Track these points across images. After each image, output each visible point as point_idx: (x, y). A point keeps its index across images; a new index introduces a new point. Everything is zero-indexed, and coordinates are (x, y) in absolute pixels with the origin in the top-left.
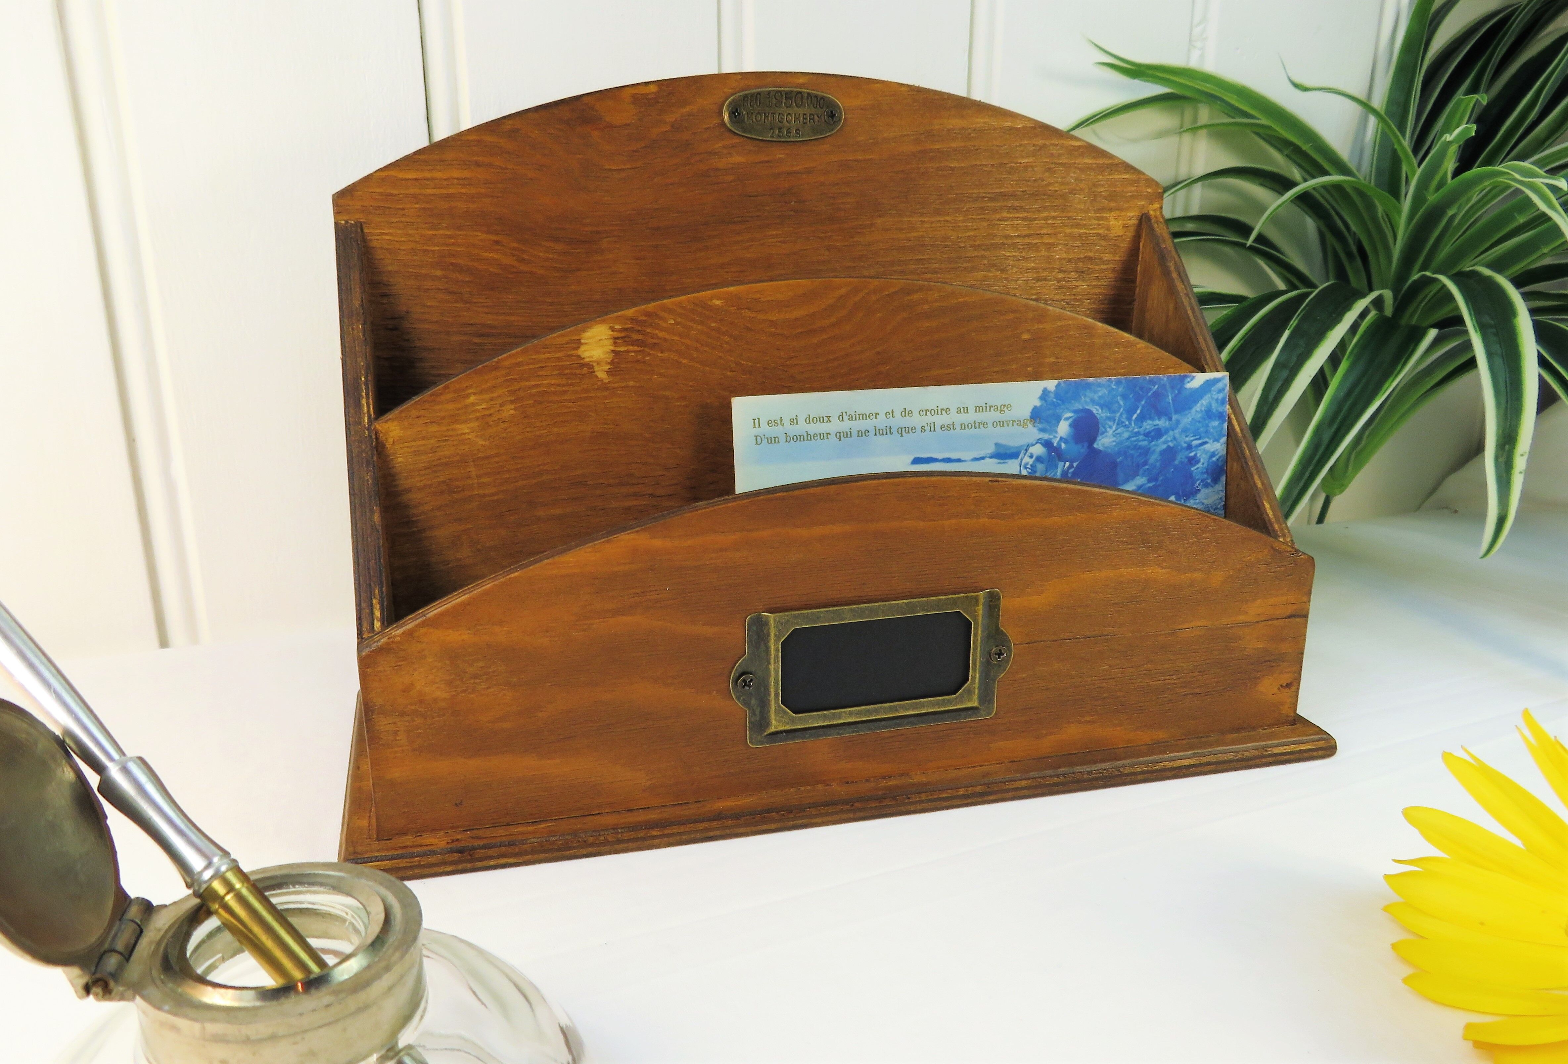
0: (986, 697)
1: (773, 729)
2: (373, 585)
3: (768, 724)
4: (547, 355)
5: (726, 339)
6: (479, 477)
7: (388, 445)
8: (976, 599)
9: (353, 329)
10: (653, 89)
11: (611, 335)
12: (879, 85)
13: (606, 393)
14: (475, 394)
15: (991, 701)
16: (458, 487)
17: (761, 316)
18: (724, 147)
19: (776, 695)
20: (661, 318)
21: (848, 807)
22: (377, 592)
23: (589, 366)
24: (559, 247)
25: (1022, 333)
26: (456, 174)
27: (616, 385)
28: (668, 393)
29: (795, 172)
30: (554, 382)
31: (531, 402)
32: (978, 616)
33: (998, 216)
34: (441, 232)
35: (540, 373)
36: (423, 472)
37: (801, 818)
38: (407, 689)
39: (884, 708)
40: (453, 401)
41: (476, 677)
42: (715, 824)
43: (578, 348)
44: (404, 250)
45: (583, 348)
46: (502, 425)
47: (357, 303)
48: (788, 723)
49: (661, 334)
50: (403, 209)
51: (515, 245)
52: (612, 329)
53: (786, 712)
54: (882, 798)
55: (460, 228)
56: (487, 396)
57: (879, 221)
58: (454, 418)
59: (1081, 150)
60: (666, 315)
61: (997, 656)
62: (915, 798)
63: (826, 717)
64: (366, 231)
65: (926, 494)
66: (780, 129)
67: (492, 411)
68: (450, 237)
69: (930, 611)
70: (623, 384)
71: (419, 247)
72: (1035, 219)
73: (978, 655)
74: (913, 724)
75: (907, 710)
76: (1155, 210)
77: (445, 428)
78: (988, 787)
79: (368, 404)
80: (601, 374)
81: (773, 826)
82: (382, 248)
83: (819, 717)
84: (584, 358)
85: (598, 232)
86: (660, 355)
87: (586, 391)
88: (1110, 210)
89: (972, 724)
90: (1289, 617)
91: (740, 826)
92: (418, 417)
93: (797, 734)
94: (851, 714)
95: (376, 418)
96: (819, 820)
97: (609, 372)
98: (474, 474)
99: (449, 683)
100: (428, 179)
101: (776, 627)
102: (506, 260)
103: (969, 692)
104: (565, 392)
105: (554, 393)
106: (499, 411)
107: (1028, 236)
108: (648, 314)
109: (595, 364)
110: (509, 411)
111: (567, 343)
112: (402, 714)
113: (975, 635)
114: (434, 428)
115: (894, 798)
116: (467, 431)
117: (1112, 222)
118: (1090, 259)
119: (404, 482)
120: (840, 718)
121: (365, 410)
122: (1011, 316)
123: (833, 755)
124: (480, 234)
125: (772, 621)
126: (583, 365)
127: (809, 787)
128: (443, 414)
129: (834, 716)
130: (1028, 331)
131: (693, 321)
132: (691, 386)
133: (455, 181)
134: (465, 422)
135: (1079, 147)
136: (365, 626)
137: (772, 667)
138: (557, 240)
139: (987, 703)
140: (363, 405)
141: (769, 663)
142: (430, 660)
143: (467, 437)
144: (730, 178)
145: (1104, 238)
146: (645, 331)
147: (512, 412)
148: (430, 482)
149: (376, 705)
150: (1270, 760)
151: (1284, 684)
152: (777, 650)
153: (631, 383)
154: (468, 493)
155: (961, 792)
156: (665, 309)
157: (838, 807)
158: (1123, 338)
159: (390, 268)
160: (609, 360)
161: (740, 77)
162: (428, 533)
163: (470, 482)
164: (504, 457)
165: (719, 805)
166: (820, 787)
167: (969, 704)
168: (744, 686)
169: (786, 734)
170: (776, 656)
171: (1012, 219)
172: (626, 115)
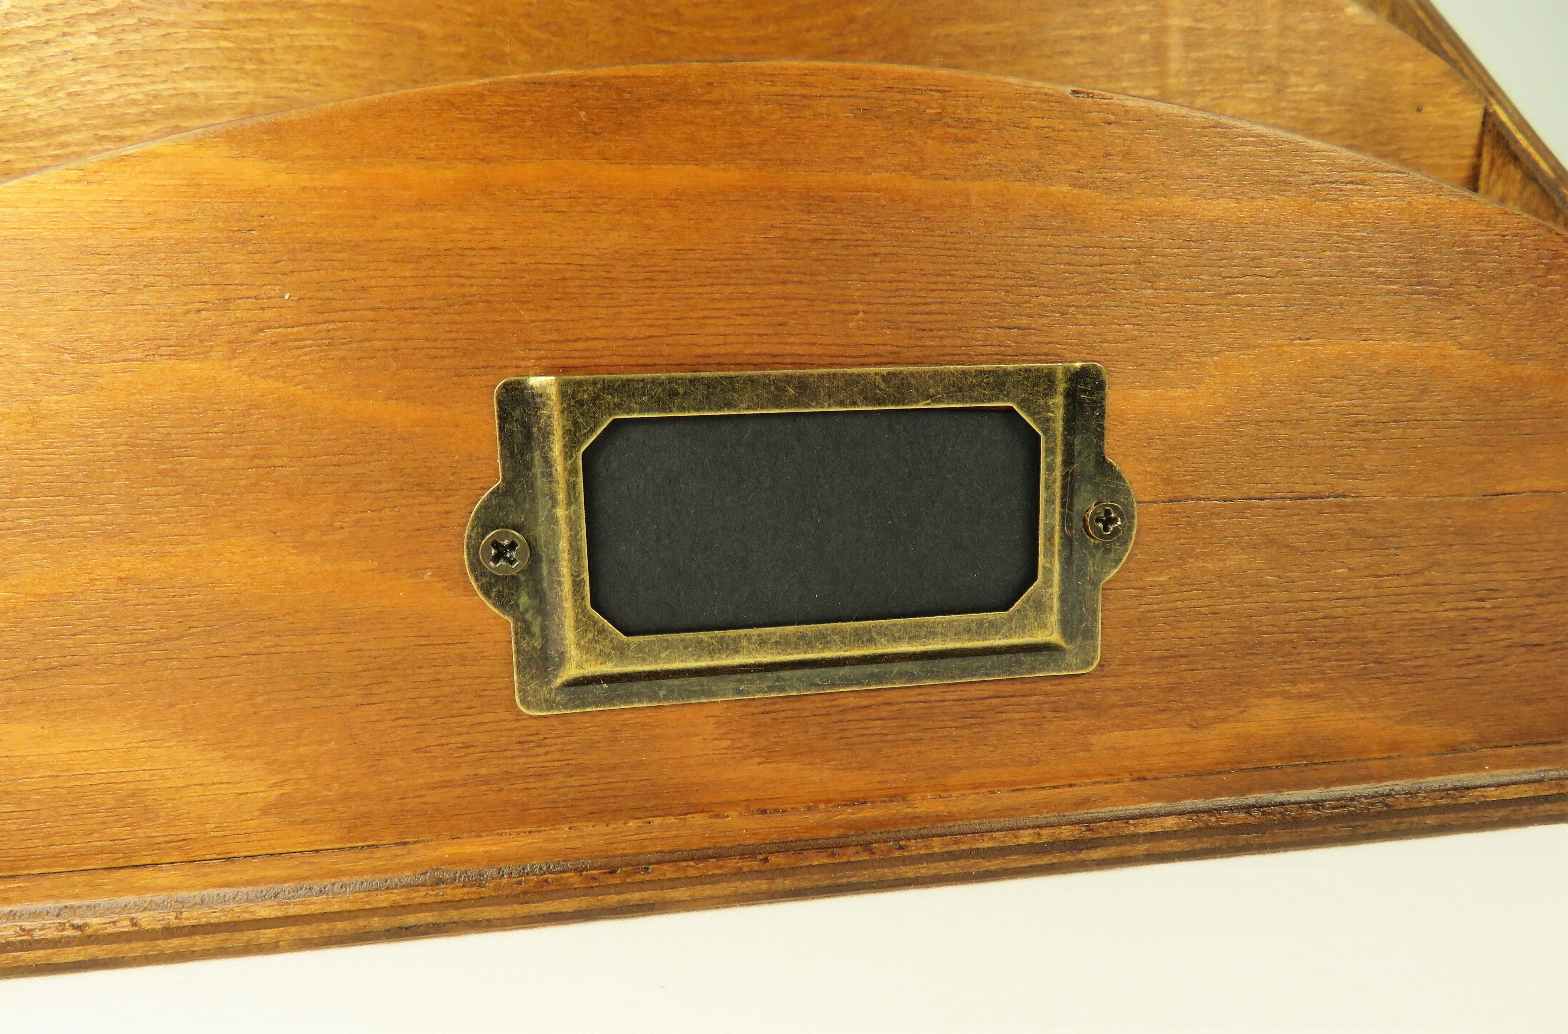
0: (1073, 619)
1: (571, 672)
3: (561, 659)
8: (1049, 379)
15: (1089, 634)
19: (577, 584)
21: (755, 864)
32: (1054, 419)
37: (640, 886)
39: (842, 633)
46: (73, 67)
48: (608, 657)
53: (602, 631)
61: (1100, 525)
62: (916, 848)
63: (702, 649)
69: (940, 400)
74: (912, 677)
75: (896, 640)
78: (1090, 830)
81: (568, 905)
89: (1048, 687)
91: (482, 901)
93: (636, 686)
94: (763, 642)
96: (681, 894)
101: (567, 410)
103: (1039, 606)
113: (1050, 470)
115: (867, 846)
120: (736, 651)
123: (726, 743)
125: (553, 399)
127: (671, 820)
129: (723, 647)
137: (561, 512)
139: (1080, 638)
141: (555, 503)
152: (572, 472)
155: (1026, 837)
157: (732, 864)
164: (82, 136)
165: (448, 850)
166: (698, 820)
167: (1040, 637)
168: (496, 559)
169: (605, 685)
170: (571, 487)
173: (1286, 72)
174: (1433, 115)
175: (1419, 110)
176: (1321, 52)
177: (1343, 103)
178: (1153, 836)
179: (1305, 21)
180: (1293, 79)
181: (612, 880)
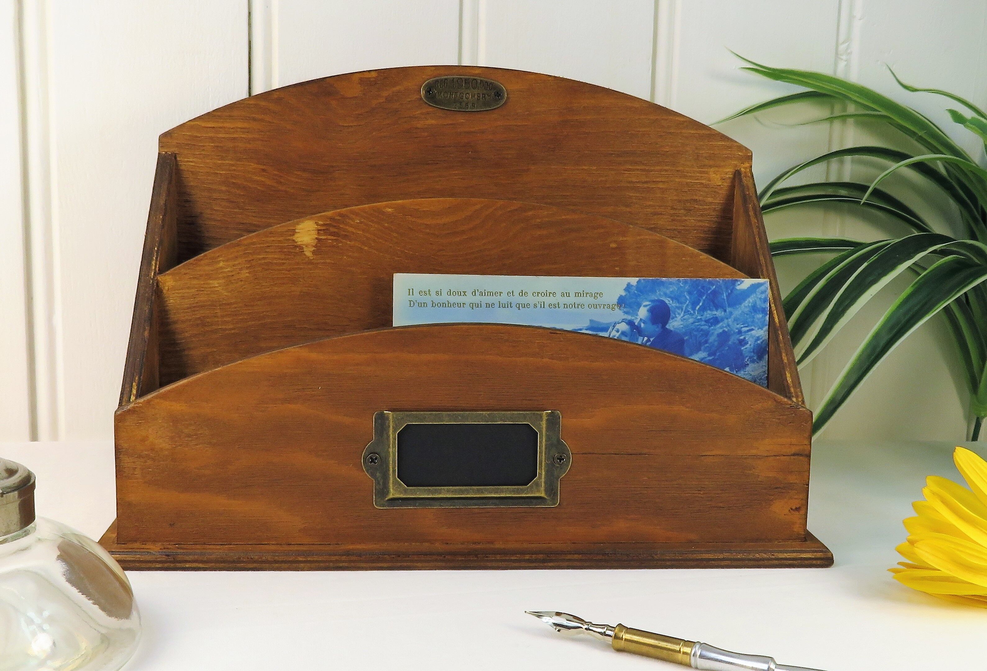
1: (391, 496)
2: (135, 374)
3: (388, 492)
4: (273, 239)
5: (395, 234)
6: (222, 316)
7: (164, 291)
8: (541, 416)
9: (156, 218)
10: (374, 75)
11: (316, 228)
12: (533, 76)
13: (310, 266)
14: (223, 261)
15: (555, 494)
16: (208, 322)
17: (419, 221)
18: (422, 114)
19: (394, 471)
20: (351, 219)
21: (441, 558)
22: (137, 378)
23: (300, 247)
24: (305, 175)
25: (611, 242)
26: (240, 125)
27: (319, 261)
28: (354, 269)
29: (472, 132)
30: (276, 256)
31: (259, 269)
32: (542, 428)
33: (622, 168)
34: (227, 162)
35: (268, 250)
36: (186, 310)
38: (144, 440)
39: (473, 490)
40: (208, 265)
41: (189, 436)
42: (344, 558)
43: (293, 235)
44: (202, 172)
45: (297, 235)
46: (240, 283)
47: (162, 202)
48: (401, 493)
49: (351, 229)
50: (204, 146)
51: (276, 173)
52: (317, 224)
53: (400, 484)
54: (468, 554)
55: (239, 160)
56: (231, 263)
57: (533, 167)
58: (209, 276)
59: (685, 124)
60: (354, 217)
61: (559, 460)
62: (492, 557)
63: (430, 492)
64: (178, 159)
65: (502, 338)
66: (461, 103)
67: (234, 273)
68: (233, 165)
69: (506, 421)
70: (322, 261)
71: (212, 171)
72: (652, 171)
73: (543, 457)
74: (496, 505)
75: (491, 493)
76: (745, 168)
77: (202, 282)
78: (548, 556)
79: (156, 264)
80: (308, 253)
81: (385, 565)
82: (188, 171)
83: (425, 490)
84: (297, 242)
85: (332, 167)
86: (349, 243)
87: (298, 264)
88: (711, 166)
89: (541, 510)
90: (794, 455)
91: (361, 561)
92: (185, 274)
93: (409, 502)
94: (448, 491)
95: (158, 274)
96: (419, 564)
97: (314, 252)
98: (219, 314)
99: (172, 438)
100: (221, 128)
101: (394, 422)
102: (268, 182)
103: (538, 485)
104: (284, 264)
105: (276, 264)
106: (238, 273)
107: (646, 182)
108: (342, 215)
109: (304, 246)
110: (245, 274)
111: (286, 231)
112: (140, 456)
113: (541, 442)
114: (195, 282)
115: (476, 556)
116: (217, 285)
117: (712, 175)
118: (695, 200)
119: (173, 317)
120: (440, 493)
121: (153, 268)
122: (602, 231)
123: (436, 521)
124: (252, 164)
125: (391, 417)
126: (296, 247)
127: (418, 543)
128: (201, 273)
129: (436, 492)
130: (615, 242)
131: (372, 221)
132: (369, 265)
133: (239, 130)
134: (215, 279)
135: (684, 122)
136: (125, 398)
137: (391, 450)
138: (304, 170)
139: (552, 495)
140: (153, 264)
141: (389, 447)
142: (160, 421)
143: (217, 289)
144: (426, 134)
145: (706, 186)
146: (339, 226)
147: (247, 275)
148: (190, 318)
149: (123, 449)
150: (776, 562)
151: (794, 508)
152: (395, 439)
153: (328, 261)
154: (215, 327)
156: (354, 212)
157: (435, 557)
158: (688, 250)
159: (192, 184)
160: (314, 244)
161: (434, 68)
162: (186, 353)
163: (216, 319)
164: (240, 305)
165: (351, 547)
166: (426, 544)
167: (537, 495)
168: (371, 462)
169: (400, 501)
170: (394, 443)
171: (634, 170)
172: (355, 91)
178: (569, 560)
181: (399, 559)
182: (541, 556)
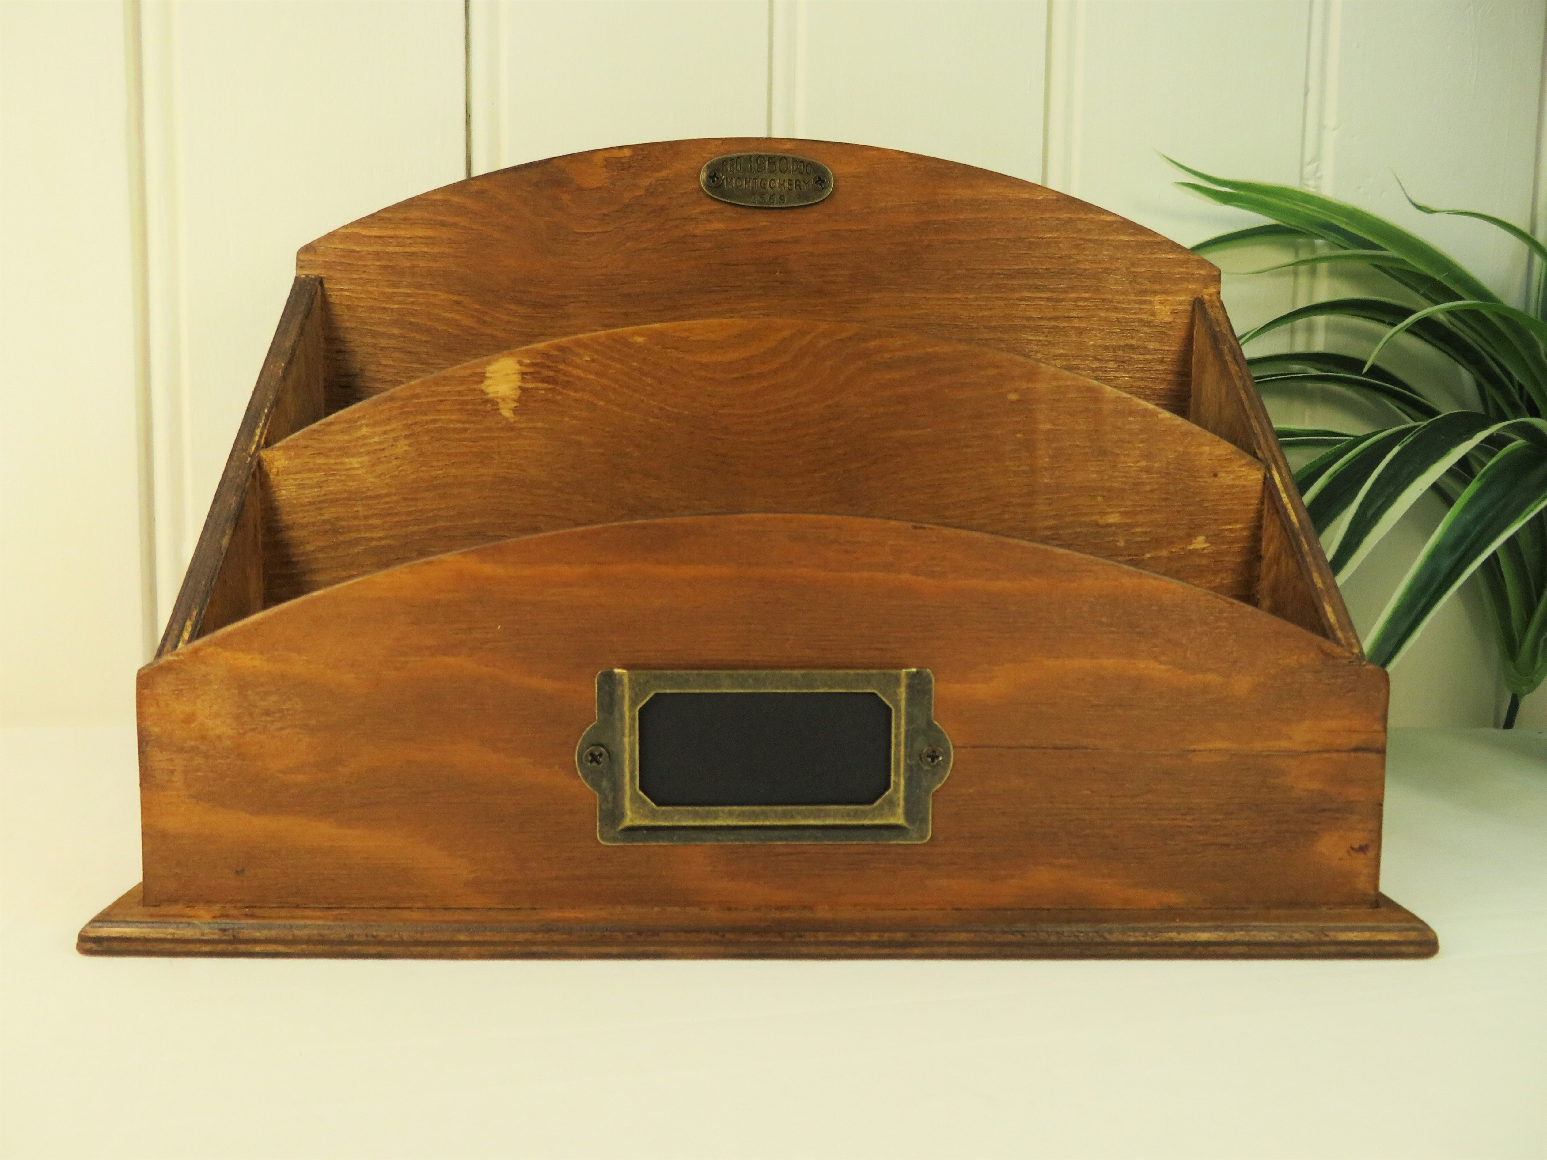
0: (914, 811)
1: (627, 823)
2: (193, 607)
3: (622, 816)
4: (447, 388)
5: (649, 380)
6: (366, 518)
7: (272, 477)
8: (897, 679)
9: (274, 366)
10: (627, 153)
11: (518, 370)
12: (874, 152)
13: (511, 434)
14: (367, 425)
15: (924, 821)
16: (343, 527)
17: (688, 357)
18: (702, 213)
19: (632, 778)
20: (577, 354)
21: (717, 938)
22: (195, 613)
23: (493, 402)
24: (522, 310)
25: (1009, 392)
26: (421, 232)
27: (523, 425)
28: (581, 438)
29: (780, 241)
30: (453, 417)
31: (426, 438)
32: (900, 700)
34: (401, 290)
35: (440, 407)
36: (307, 508)
37: (654, 943)
38: (187, 720)
39: (776, 812)
40: (342, 432)
41: (267, 713)
42: (540, 937)
43: (482, 382)
44: (363, 307)
45: (487, 382)
46: (395, 463)
47: (288, 344)
48: (646, 817)
49: (575, 372)
50: (365, 266)
51: (477, 307)
52: (520, 363)
53: (644, 802)
54: (766, 931)
55: (420, 286)
56: (379, 429)
57: (876, 296)
58: (344, 451)
59: (1115, 226)
60: (581, 351)
61: (930, 760)
62: (809, 937)
63: (697, 815)
64: (326, 286)
66: (762, 195)
67: (385, 445)
68: (410, 295)
69: (834, 688)
70: (530, 425)
71: (377, 304)
72: (1062, 300)
73: (902, 753)
74: (816, 839)
75: (806, 817)
76: (1211, 295)
77: (332, 461)
78: (913, 936)
79: (262, 434)
80: (506, 412)
81: (615, 950)
82: (341, 304)
83: (689, 813)
84: (488, 394)
85: (565, 297)
86: (572, 394)
87: (490, 429)
88: (1155, 293)
89: (900, 850)
90: (1356, 750)
91: (570, 943)
92: (304, 448)
93: (661, 833)
94: (731, 814)
95: (263, 448)
96: (676, 950)
97: (515, 411)
98: (361, 514)
99: (238, 718)
100: (391, 237)
101: (632, 688)
102: (467, 322)
103: (892, 803)
104: (466, 430)
105: (455, 430)
106: (392, 446)
108: (561, 349)
109: (499, 401)
110: (403, 446)
111: (471, 376)
112: (181, 750)
113: (898, 727)
114: (321, 461)
115: (781, 934)
116: (357, 466)
117: (1157, 307)
118: (1131, 347)
119: (287, 518)
120: (716, 818)
121: (257, 438)
122: (994, 372)
123: (710, 869)
124: (440, 294)
125: (626, 681)
126: (486, 401)
127: (676, 909)
128: (331, 445)
129: (708, 816)
130: (1016, 390)
131: (611, 358)
132: (608, 432)
133: (419, 240)
134: (353, 456)
135: (1113, 222)
136: (169, 645)
137: (626, 740)
138: (521, 303)
139: (918, 823)
140: (256, 434)
141: (623, 734)
142: (216, 687)
143: (356, 472)
144: (708, 245)
145: (1149, 324)
146: (557, 367)
147: (406, 448)
148: (313, 520)
149: (152, 736)
150: (1333, 949)
151: (1356, 846)
152: (633, 719)
153: (539, 425)
154: (354, 535)
156: (579, 344)
157: (704, 936)
158: (1139, 405)
159: (348, 324)
160: (515, 397)
161: (720, 140)
163: (356, 522)
164: (395, 498)
165: (556, 914)
166: (693, 910)
167: (892, 821)
168: (591, 761)
169: (645, 832)
170: (632, 727)
171: (1034, 299)
172: (598, 178)
173: (1117, 454)
174: (1225, 479)
175: (1215, 475)
176: (1142, 442)
177: (1159, 473)
178: (951, 943)
179: (1130, 423)
180: (1123, 458)
181: (639, 939)
182: (899, 936)
